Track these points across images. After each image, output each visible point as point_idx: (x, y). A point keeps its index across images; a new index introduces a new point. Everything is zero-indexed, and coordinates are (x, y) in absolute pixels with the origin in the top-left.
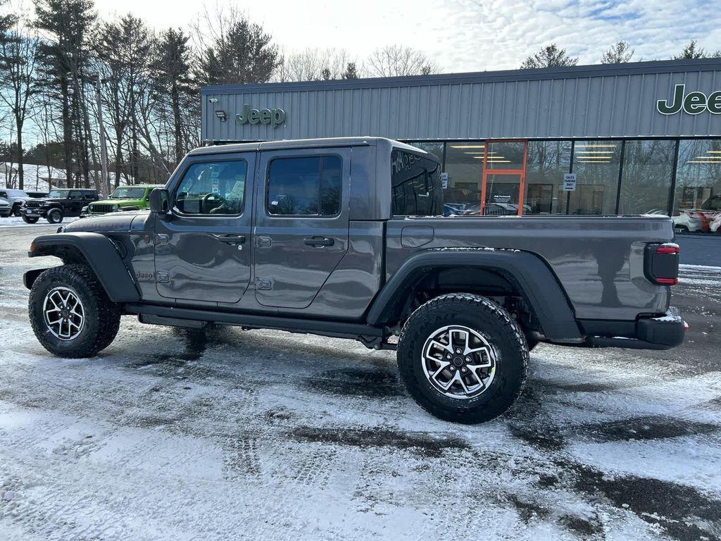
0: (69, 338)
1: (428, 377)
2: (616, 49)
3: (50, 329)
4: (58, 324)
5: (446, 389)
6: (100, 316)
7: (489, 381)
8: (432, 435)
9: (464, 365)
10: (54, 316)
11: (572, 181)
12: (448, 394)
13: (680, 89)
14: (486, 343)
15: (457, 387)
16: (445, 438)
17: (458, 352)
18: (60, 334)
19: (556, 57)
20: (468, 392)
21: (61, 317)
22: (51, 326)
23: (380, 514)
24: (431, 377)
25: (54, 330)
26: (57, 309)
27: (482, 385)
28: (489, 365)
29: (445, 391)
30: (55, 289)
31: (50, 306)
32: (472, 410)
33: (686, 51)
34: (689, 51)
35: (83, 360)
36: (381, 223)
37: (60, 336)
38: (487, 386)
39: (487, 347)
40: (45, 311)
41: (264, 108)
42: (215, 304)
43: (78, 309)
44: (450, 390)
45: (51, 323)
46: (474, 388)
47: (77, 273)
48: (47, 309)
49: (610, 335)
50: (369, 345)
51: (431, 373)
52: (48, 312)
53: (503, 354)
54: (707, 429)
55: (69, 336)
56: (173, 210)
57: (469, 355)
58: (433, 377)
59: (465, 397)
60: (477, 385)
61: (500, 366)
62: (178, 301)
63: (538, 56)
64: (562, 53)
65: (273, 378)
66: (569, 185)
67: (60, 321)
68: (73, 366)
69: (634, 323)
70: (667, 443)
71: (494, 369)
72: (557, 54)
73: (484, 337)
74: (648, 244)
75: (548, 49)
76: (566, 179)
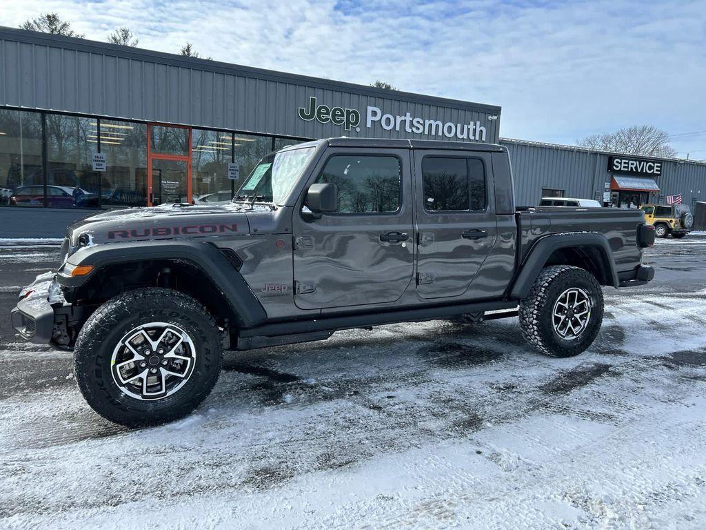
0: (164, 394)
1: (555, 329)
2: (120, 34)
3: (125, 390)
4: (139, 380)
5: (564, 335)
7: (586, 323)
9: (573, 315)
11: (236, 170)
12: (566, 338)
13: (313, 101)
14: (587, 297)
15: (570, 332)
17: (571, 306)
18: (145, 393)
19: (59, 28)
20: (576, 333)
21: (146, 368)
22: (126, 385)
24: (557, 329)
25: (132, 390)
26: (138, 357)
30: (138, 328)
33: (184, 52)
37: (144, 397)
38: (585, 326)
40: (114, 366)
45: (125, 382)
46: (578, 329)
48: (118, 362)
49: (629, 280)
50: (474, 319)
51: (557, 326)
52: (119, 366)
55: (164, 391)
57: (576, 308)
59: (575, 337)
60: (579, 327)
61: (592, 311)
62: (323, 311)
63: (38, 21)
64: (65, 25)
66: (234, 174)
67: (144, 375)
69: (635, 271)
71: (589, 313)
72: (59, 26)
73: (586, 293)
75: (49, 17)
76: (229, 168)
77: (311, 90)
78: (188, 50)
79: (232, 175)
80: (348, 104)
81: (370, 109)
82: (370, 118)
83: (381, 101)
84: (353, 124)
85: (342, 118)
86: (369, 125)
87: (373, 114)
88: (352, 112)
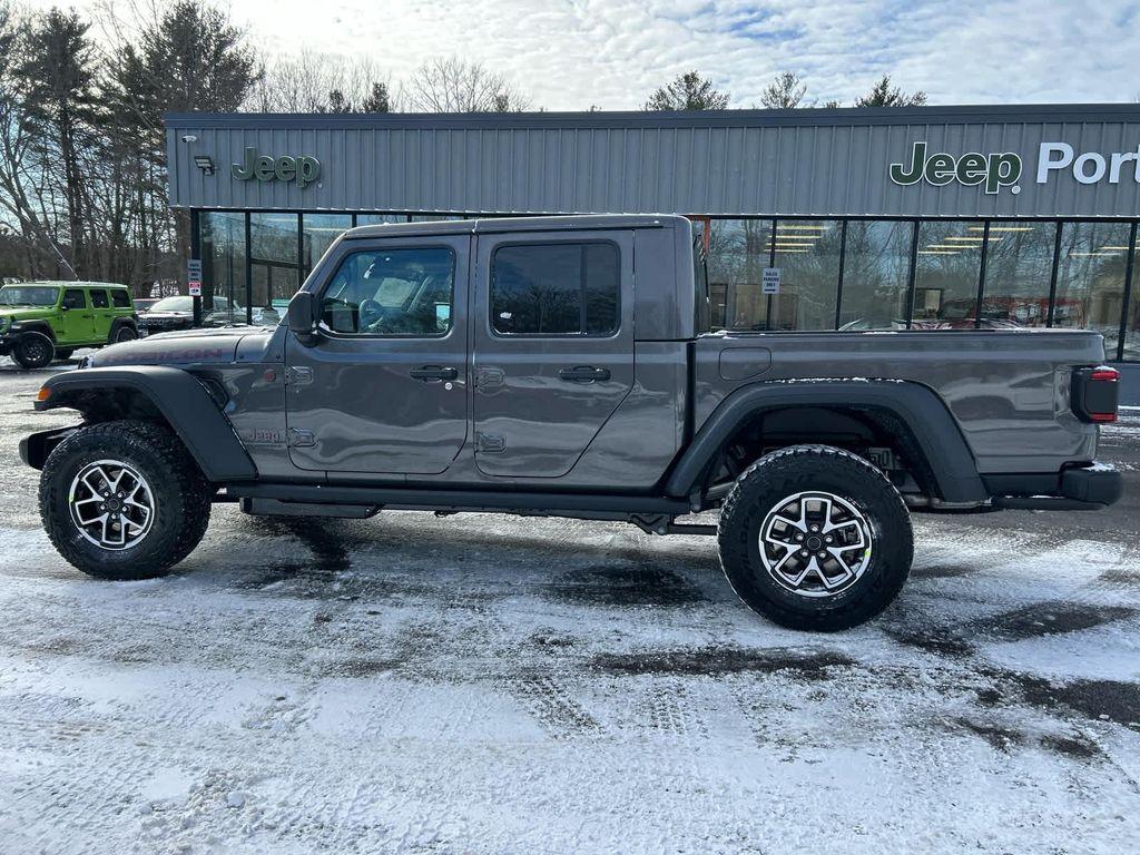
0: (124, 545)
1: (769, 569)
2: (781, 82)
3: (84, 533)
4: (99, 524)
5: (796, 584)
6: (185, 505)
7: (860, 570)
8: (794, 650)
9: (823, 548)
10: (90, 511)
11: (775, 279)
12: (799, 591)
13: (920, 148)
14: (858, 514)
15: (812, 581)
16: (814, 653)
17: (815, 529)
18: (104, 540)
19: (698, 90)
20: (829, 587)
21: (105, 511)
22: (85, 527)
23: (812, 762)
24: (773, 568)
25: (90, 534)
26: (96, 497)
27: (850, 574)
28: (862, 545)
29: (795, 588)
30: (94, 463)
31: (83, 492)
32: (838, 611)
33: (877, 91)
34: (880, 92)
35: (152, 582)
36: (684, 344)
37: (103, 544)
38: (859, 575)
39: (859, 520)
40: (73, 503)
41: (281, 155)
42: (402, 478)
43: (140, 497)
44: (801, 586)
45: (84, 523)
46: (838, 580)
47: (138, 435)
48: (76, 499)
49: (1027, 495)
50: (648, 527)
51: (774, 563)
52: (77, 504)
53: (885, 529)
54: (1121, 613)
55: (123, 542)
56: (318, 328)
57: (830, 533)
58: (777, 569)
59: (826, 594)
60: (844, 575)
61: (878, 546)
62: (330, 475)
64: (706, 86)
65: (495, 589)
66: (771, 285)
67: (103, 519)
68: (145, 593)
69: (1057, 477)
70: (1087, 636)
71: (869, 551)
72: (699, 87)
73: (856, 506)
74: (1077, 368)
75: (687, 78)
76: (764, 275)
77: (918, 130)
78: (884, 86)
79: (769, 288)
80: (996, 144)
81: (1046, 148)
82: (1045, 164)
83: (1074, 130)
84: (1003, 180)
85: (980, 173)
86: (1042, 178)
87: (1051, 156)
88: (1005, 158)
